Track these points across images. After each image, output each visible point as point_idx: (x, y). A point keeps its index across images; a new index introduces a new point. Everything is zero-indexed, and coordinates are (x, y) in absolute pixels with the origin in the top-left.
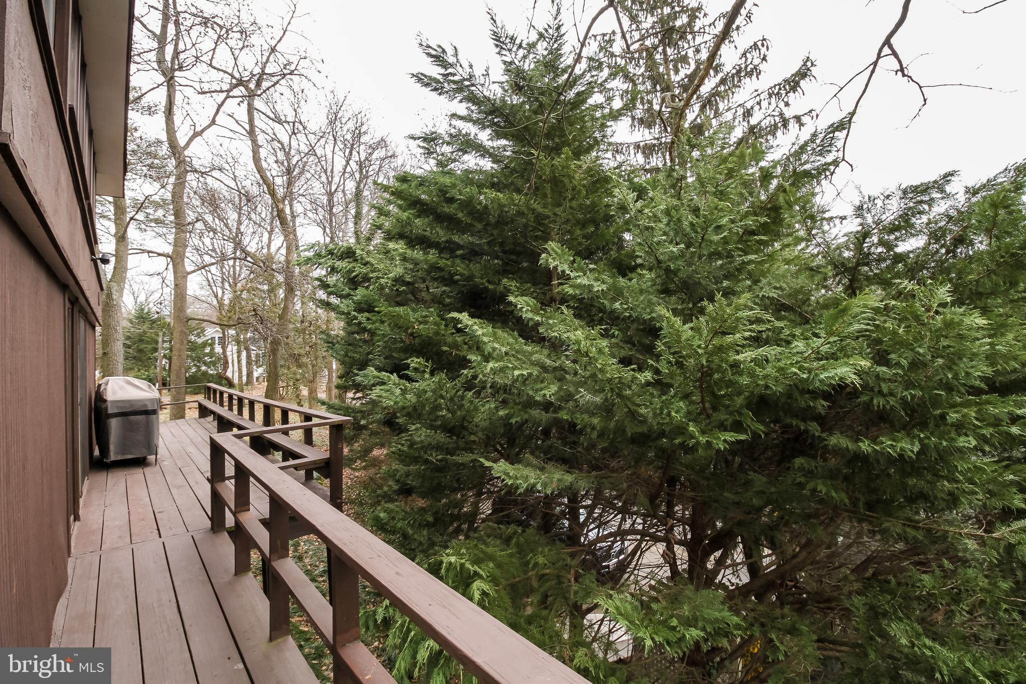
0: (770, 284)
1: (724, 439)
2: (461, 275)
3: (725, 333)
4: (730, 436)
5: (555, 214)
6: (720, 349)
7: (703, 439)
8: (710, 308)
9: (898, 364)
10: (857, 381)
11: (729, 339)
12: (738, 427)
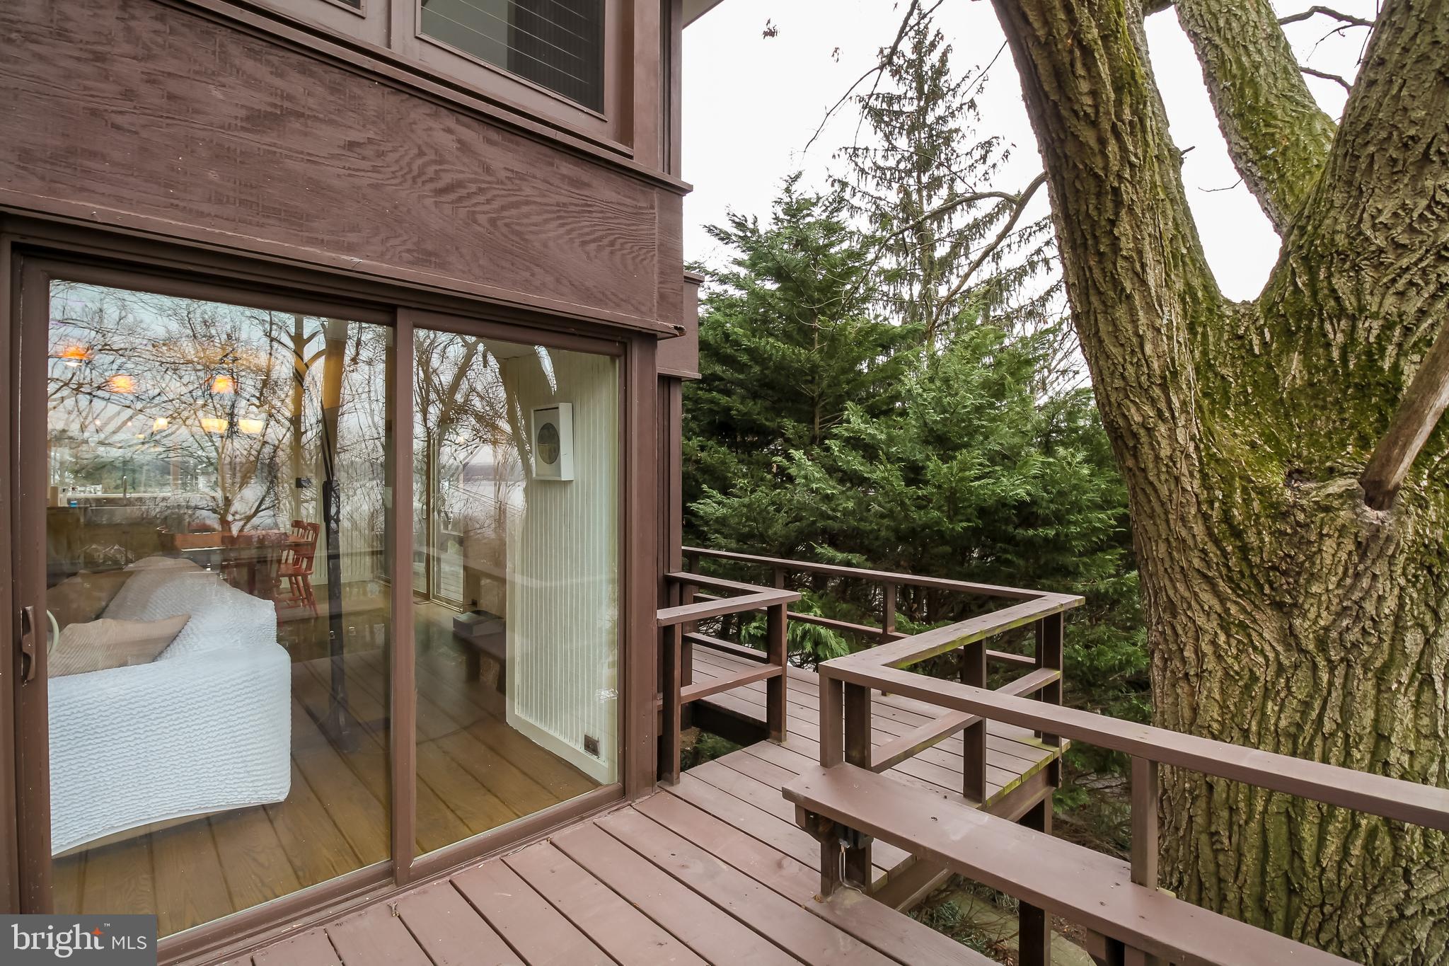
0: (995, 440)
1: (960, 526)
2: (737, 410)
3: (965, 471)
4: (965, 524)
5: (829, 365)
6: (962, 479)
7: (951, 526)
8: (959, 457)
9: (1051, 493)
10: (1028, 499)
11: (967, 473)
12: (968, 520)
